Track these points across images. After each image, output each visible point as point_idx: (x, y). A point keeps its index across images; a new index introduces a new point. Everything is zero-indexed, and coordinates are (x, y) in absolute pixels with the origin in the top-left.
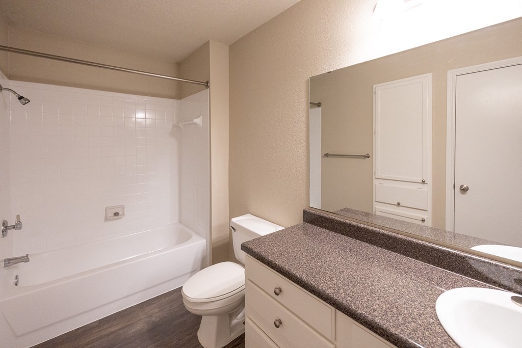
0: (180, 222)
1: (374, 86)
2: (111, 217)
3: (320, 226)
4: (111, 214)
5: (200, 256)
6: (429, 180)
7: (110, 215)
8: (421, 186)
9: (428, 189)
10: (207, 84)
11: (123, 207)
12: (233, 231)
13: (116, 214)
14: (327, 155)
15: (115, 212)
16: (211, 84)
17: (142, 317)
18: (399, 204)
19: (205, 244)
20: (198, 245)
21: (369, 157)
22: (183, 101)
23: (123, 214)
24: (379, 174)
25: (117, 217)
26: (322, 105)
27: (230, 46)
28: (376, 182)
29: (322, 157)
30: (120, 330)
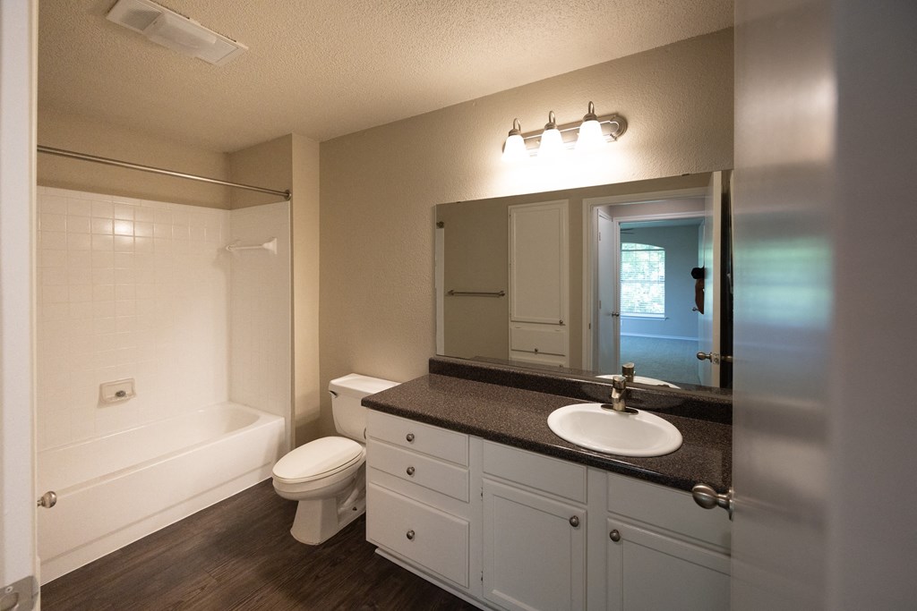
0: (231, 400)
1: (509, 207)
2: (111, 399)
3: (450, 375)
4: (110, 394)
5: (275, 441)
6: (566, 321)
7: (110, 396)
8: (559, 327)
9: (565, 331)
10: (287, 195)
11: (132, 382)
12: (333, 396)
13: (120, 394)
14: (451, 293)
15: (118, 391)
16: (295, 194)
17: (196, 532)
18: (536, 351)
19: (283, 424)
20: (273, 426)
21: (503, 295)
22: (236, 212)
23: (133, 393)
24: (515, 315)
25: (123, 398)
26: (445, 225)
27: (321, 143)
28: (512, 326)
29: (445, 296)
30: (164, 552)
